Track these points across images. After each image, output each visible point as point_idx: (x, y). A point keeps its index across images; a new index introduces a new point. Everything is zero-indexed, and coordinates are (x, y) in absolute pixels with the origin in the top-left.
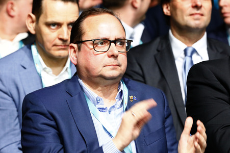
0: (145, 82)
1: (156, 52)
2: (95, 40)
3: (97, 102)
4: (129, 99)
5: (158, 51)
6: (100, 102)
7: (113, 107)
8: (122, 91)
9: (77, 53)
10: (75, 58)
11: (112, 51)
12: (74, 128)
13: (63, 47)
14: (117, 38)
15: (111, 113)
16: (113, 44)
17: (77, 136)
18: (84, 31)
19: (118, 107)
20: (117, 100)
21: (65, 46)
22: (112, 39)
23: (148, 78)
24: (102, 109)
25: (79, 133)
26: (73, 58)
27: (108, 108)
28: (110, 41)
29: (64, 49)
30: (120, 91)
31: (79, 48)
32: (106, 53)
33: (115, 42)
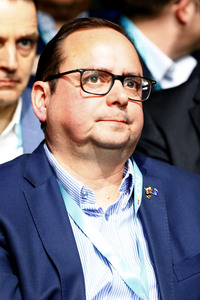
0: (171, 162)
1: (192, 104)
2: (84, 70)
3: (82, 197)
4: (144, 193)
5: (196, 101)
6: (89, 197)
7: (113, 208)
8: (130, 176)
9: (47, 98)
10: (44, 109)
11: (116, 94)
12: (37, 247)
13: (7, 84)
14: (126, 72)
15: (110, 218)
16: (118, 83)
17: (42, 264)
18: (64, 56)
19: (123, 207)
20: (121, 193)
21: (11, 81)
22: (117, 72)
23: (176, 153)
24: (93, 211)
25: (46, 256)
26: (39, 109)
27: (105, 210)
28: (113, 75)
29: (9, 88)
30: (127, 176)
31: (53, 89)
32: (104, 98)
33: (122, 78)
